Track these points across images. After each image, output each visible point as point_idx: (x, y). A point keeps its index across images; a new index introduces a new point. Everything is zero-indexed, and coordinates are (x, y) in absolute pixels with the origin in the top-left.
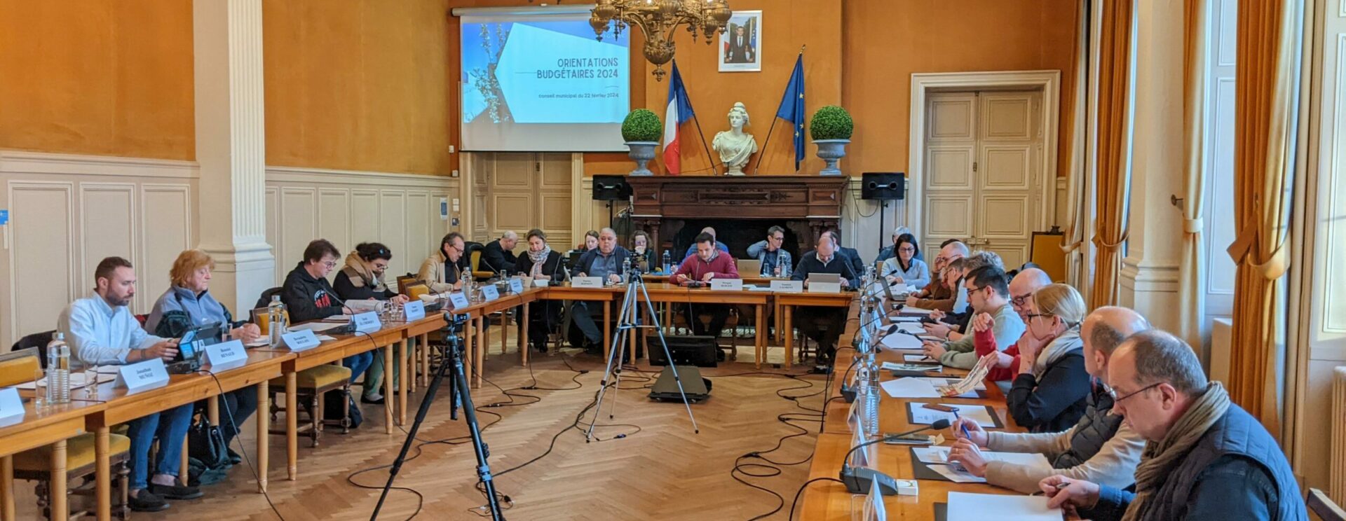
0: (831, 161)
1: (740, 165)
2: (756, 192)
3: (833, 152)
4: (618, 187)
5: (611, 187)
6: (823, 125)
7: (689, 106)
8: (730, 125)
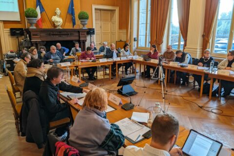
3: (85, 23)
4: (21, 32)
5: (18, 32)
7: (43, 8)
8: (56, 14)
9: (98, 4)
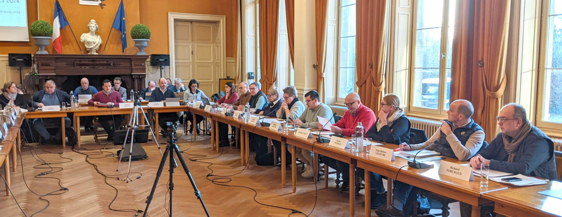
0: (141, 49)
1: (96, 50)
2: (105, 62)
3: (143, 45)
4: (25, 60)
5: (21, 60)
6: (139, 33)
7: (65, 20)
8: (89, 30)
9: (180, 11)
